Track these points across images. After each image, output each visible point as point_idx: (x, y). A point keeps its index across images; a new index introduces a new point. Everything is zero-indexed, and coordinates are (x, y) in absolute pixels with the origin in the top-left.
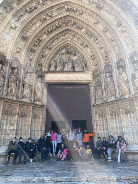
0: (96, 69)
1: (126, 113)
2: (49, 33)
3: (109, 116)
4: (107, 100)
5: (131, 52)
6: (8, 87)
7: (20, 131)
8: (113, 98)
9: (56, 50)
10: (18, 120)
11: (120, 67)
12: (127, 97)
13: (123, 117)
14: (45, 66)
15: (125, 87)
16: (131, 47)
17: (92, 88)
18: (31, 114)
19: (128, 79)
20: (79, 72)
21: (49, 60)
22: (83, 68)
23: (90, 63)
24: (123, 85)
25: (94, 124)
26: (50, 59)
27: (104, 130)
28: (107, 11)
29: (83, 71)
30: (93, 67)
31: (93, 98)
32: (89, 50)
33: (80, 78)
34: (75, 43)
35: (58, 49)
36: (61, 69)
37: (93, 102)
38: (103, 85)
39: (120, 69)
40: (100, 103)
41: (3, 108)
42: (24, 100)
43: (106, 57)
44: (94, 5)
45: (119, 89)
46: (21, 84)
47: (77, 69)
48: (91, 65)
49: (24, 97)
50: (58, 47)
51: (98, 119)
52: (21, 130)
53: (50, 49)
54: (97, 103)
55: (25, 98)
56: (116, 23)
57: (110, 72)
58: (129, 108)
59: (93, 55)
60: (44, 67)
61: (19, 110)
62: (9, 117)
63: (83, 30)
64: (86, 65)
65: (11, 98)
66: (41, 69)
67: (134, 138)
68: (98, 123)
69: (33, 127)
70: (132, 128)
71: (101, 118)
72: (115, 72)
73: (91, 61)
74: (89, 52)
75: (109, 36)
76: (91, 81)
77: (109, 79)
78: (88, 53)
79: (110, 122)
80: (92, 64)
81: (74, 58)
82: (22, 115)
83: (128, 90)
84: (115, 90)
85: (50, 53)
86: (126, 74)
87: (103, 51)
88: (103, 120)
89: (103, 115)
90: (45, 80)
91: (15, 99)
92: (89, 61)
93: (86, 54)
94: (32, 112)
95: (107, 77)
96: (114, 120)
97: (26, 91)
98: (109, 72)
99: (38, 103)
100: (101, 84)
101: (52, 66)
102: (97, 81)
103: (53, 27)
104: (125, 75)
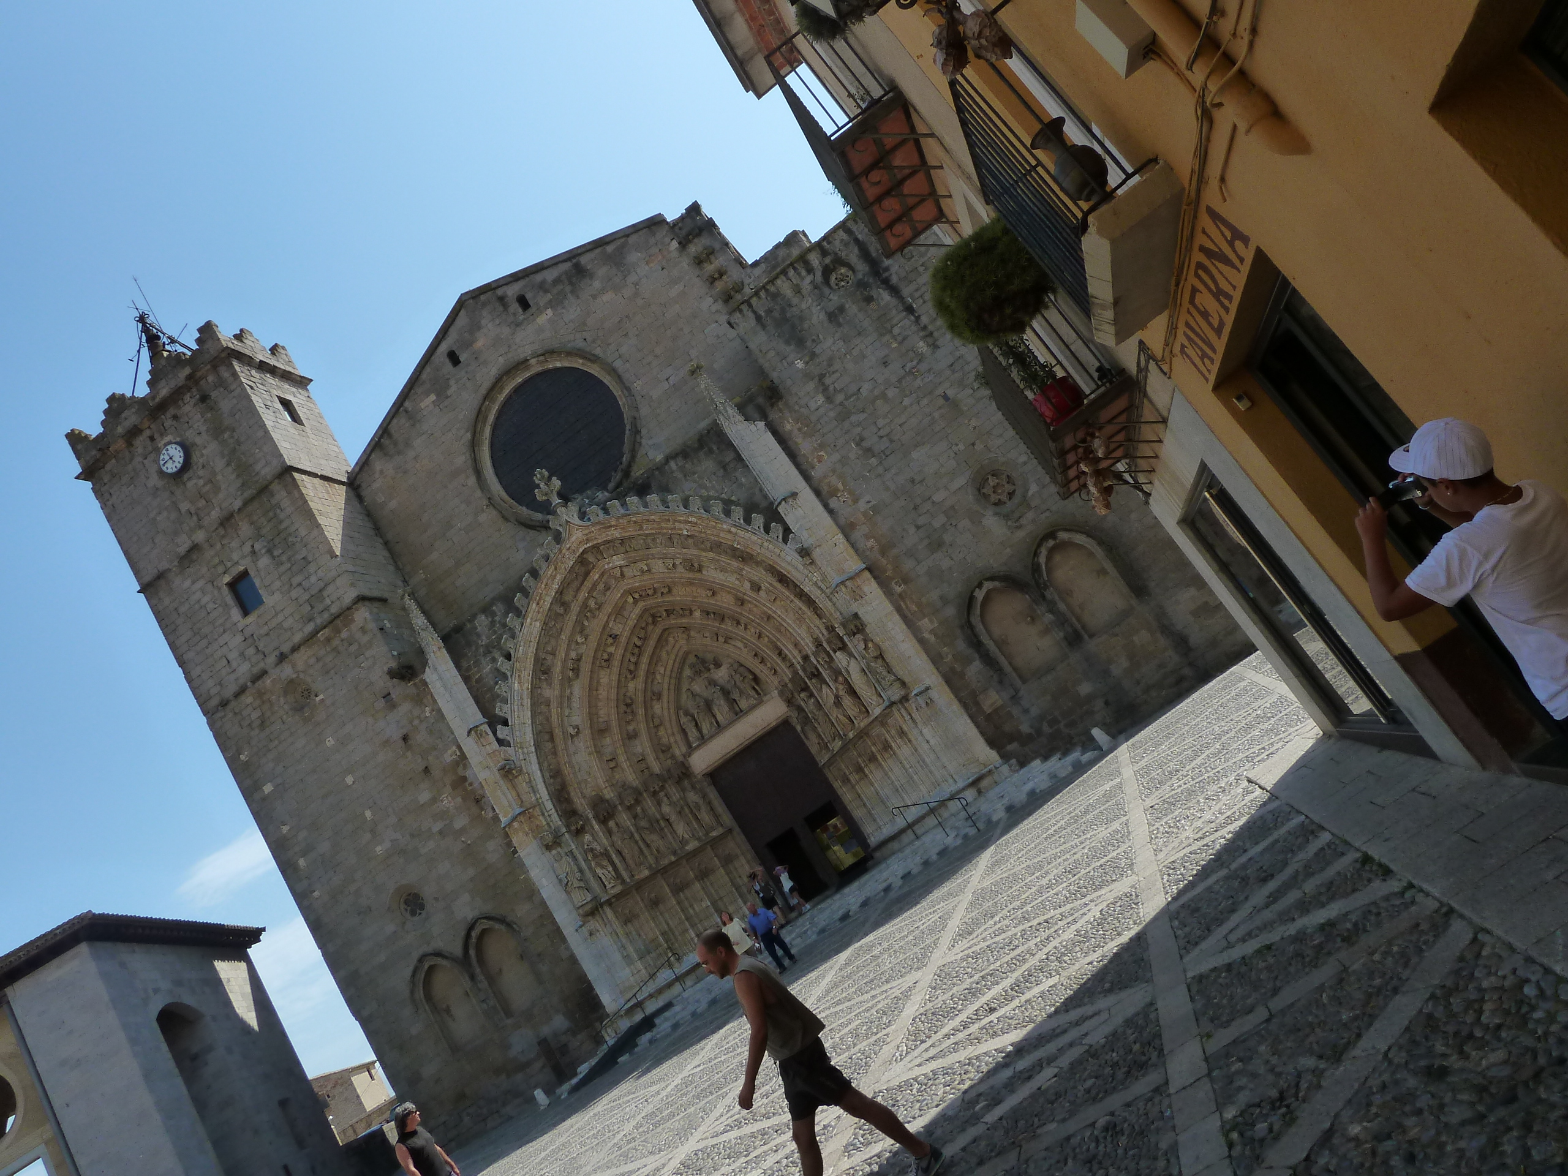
2: (633, 674)
6: (648, 846)
7: (720, 903)
8: (837, 744)
9: (672, 687)
10: (703, 889)
14: (676, 742)
17: (798, 728)
18: (718, 862)
20: (750, 709)
21: (674, 722)
22: (754, 688)
26: (674, 718)
29: (758, 702)
30: (770, 679)
35: (673, 681)
36: (711, 724)
39: (814, 680)
41: (668, 885)
42: (690, 847)
44: (681, 569)
46: (662, 823)
49: (683, 842)
50: (670, 677)
52: (721, 898)
53: (659, 697)
55: (687, 843)
60: (674, 745)
61: (692, 870)
62: (686, 891)
63: (697, 615)
65: (666, 862)
66: (673, 757)
69: (738, 879)
76: (789, 714)
81: (723, 673)
82: (704, 875)
85: (665, 705)
86: (828, 686)
90: (696, 775)
91: (673, 859)
94: (716, 856)
97: (681, 829)
99: (714, 834)
101: (688, 731)
103: (633, 655)
104: (829, 692)
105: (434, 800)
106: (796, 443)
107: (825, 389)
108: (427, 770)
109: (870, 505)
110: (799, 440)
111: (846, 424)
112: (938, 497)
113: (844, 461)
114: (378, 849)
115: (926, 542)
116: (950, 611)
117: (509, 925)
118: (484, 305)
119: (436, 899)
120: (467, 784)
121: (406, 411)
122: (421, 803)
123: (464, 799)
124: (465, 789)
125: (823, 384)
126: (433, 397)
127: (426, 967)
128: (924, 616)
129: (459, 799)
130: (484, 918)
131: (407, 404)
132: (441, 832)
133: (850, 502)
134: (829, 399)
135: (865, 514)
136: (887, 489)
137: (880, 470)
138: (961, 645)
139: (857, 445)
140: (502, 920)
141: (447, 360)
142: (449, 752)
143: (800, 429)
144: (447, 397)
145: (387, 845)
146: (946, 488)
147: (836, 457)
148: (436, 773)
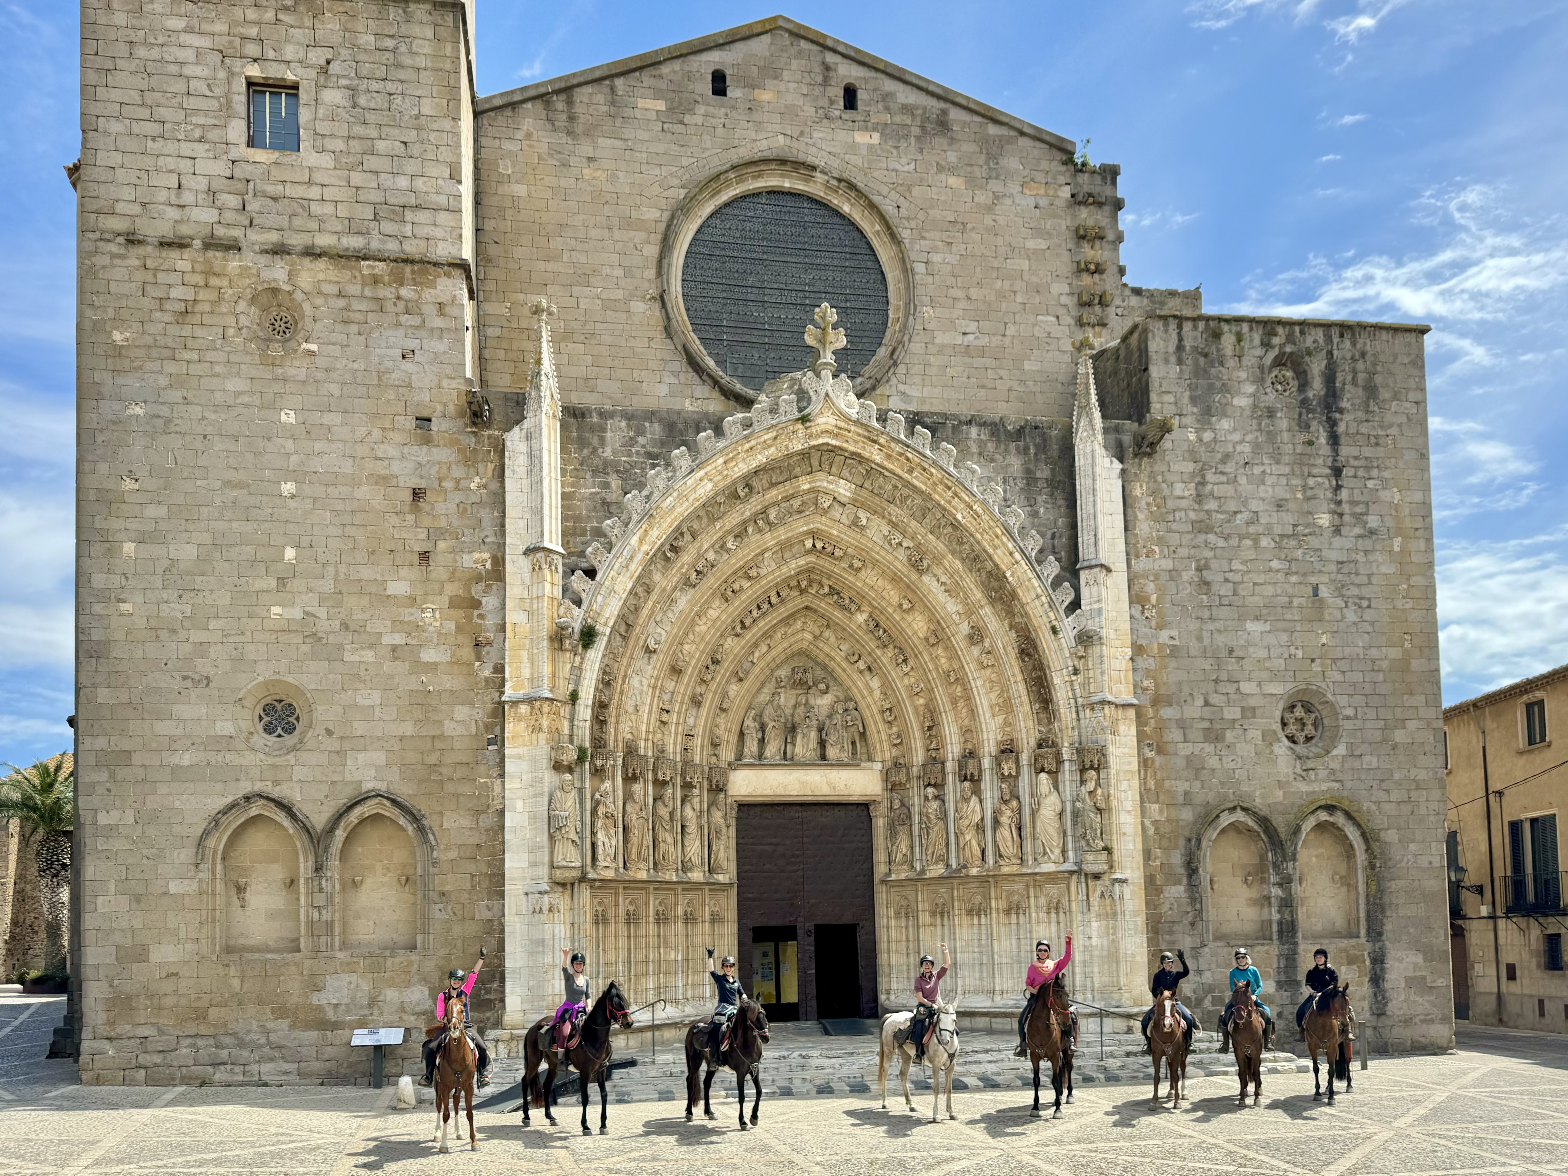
0: (897, 758)
1: (970, 912)
3: (925, 918)
4: (923, 871)
5: (999, 738)
8: (938, 870)
9: (762, 678)
11: (965, 779)
12: (974, 871)
13: (961, 925)
15: (974, 843)
16: (1000, 719)
17: (880, 824)
18: (708, 914)
19: (982, 819)
20: (840, 764)
22: (853, 743)
23: (879, 732)
24: (969, 836)
25: (882, 936)
27: (908, 954)
28: (943, 584)
29: (853, 763)
30: (886, 746)
31: (880, 857)
32: (875, 683)
33: (842, 787)
34: (827, 649)
37: (880, 869)
38: (916, 818)
39: (967, 784)
40: (903, 876)
41: (655, 907)
42: (691, 875)
43: (930, 728)
44: (901, 554)
45: (958, 844)
47: (832, 752)
48: (881, 741)
51: (893, 923)
54: (894, 877)
56: (965, 628)
57: (939, 786)
58: (978, 899)
59: (890, 709)
60: (724, 746)
61: (683, 905)
62: (668, 927)
63: (861, 618)
64: (863, 735)
67: (981, 979)
68: (893, 933)
70: (981, 953)
71: (903, 919)
72: (952, 788)
73: (881, 726)
74: (877, 693)
75: (943, 660)
76: (879, 799)
77: (935, 805)
78: (871, 691)
79: (925, 935)
80: (884, 736)
81: (823, 703)
82: (691, 918)
83: (979, 854)
84: (947, 845)
85: (743, 692)
86: (981, 801)
87: (922, 701)
88: (907, 927)
89: (908, 912)
90: (730, 793)
92: (876, 723)
93: (864, 698)
94: (709, 905)
95: (926, 798)
96: (939, 928)
97: (694, 848)
98: (935, 786)
100: (910, 817)
101: (748, 739)
102: (897, 804)
103: (759, 608)
104: (978, 808)
105: (412, 601)
106: (1136, 516)
107: (1203, 483)
108: (424, 556)
109: (1172, 642)
110: (1141, 516)
111: (1201, 538)
112: (1247, 687)
113: (1174, 574)
114: (276, 610)
115: (1206, 724)
116: (1187, 815)
117: (421, 830)
118: (800, 54)
119: (329, 732)
120: (476, 613)
121: (612, 89)
122: (389, 592)
123: (459, 629)
124: (469, 619)
125: (1203, 476)
126: (661, 105)
127: (254, 812)
128: (1157, 802)
129: (451, 626)
130: (388, 798)
131: (619, 82)
132: (394, 648)
133: (1153, 623)
134: (1199, 498)
135: (1161, 646)
136: (1200, 639)
137: (1206, 614)
138: (1177, 858)
139: (1199, 569)
140: (415, 818)
141: (710, 78)
142: (476, 555)
143: (1148, 504)
144: (682, 122)
145: (296, 613)
146: (1259, 685)
147: (1167, 564)
148: (438, 570)
